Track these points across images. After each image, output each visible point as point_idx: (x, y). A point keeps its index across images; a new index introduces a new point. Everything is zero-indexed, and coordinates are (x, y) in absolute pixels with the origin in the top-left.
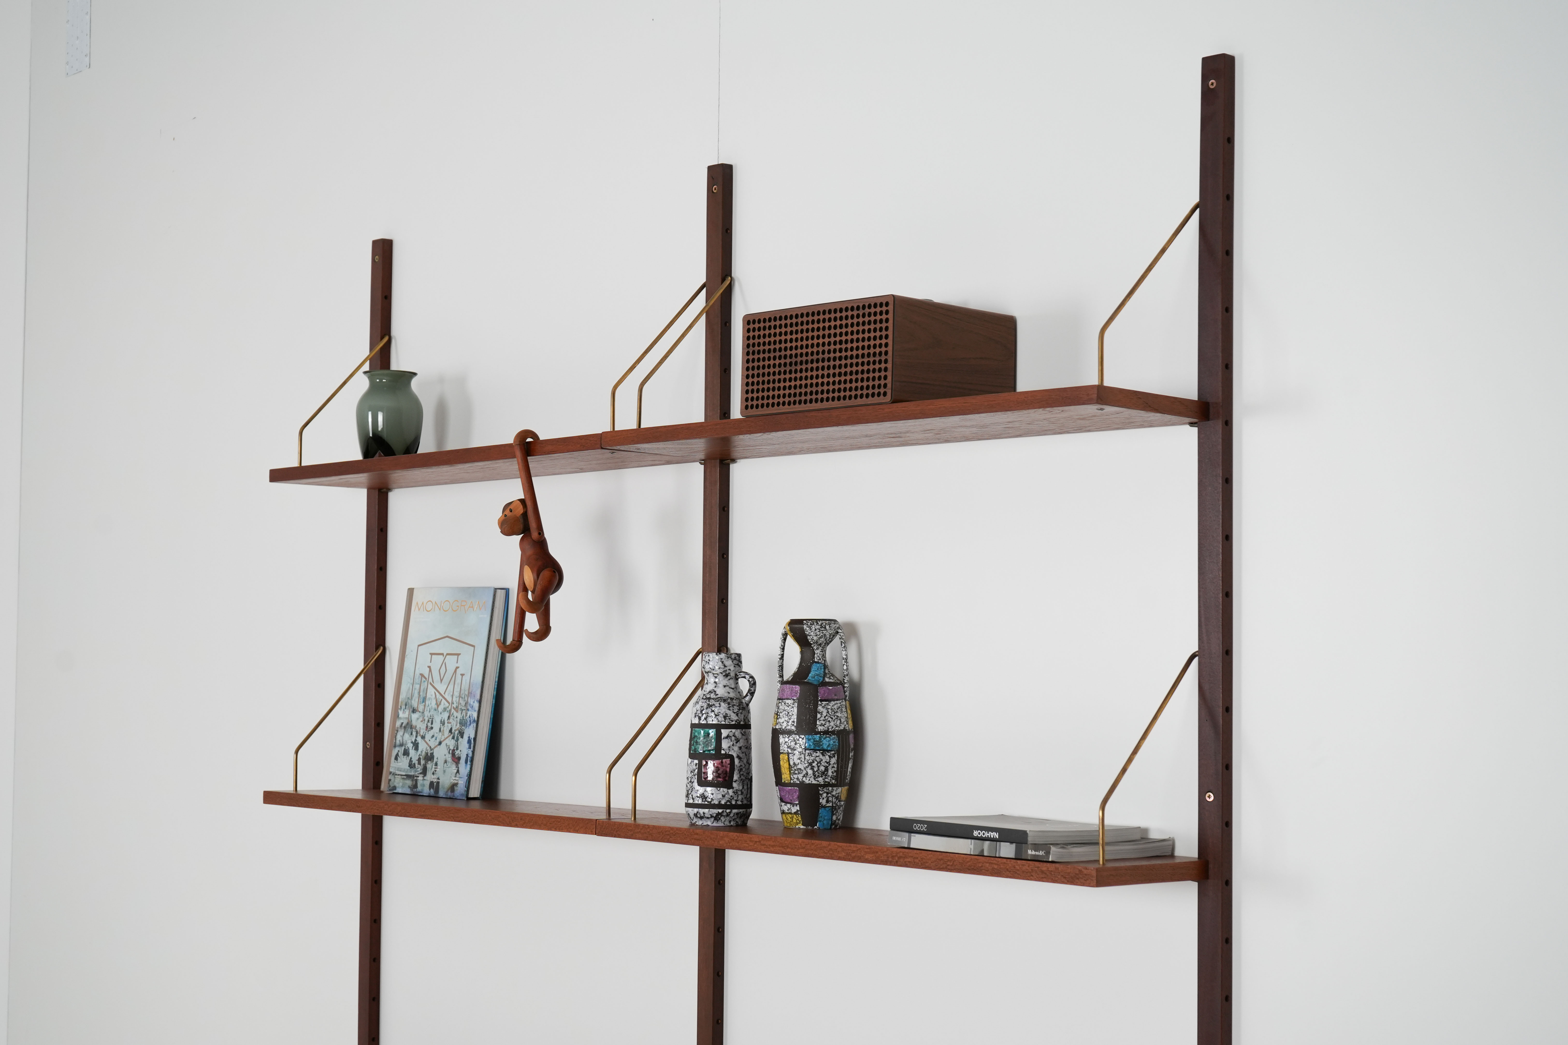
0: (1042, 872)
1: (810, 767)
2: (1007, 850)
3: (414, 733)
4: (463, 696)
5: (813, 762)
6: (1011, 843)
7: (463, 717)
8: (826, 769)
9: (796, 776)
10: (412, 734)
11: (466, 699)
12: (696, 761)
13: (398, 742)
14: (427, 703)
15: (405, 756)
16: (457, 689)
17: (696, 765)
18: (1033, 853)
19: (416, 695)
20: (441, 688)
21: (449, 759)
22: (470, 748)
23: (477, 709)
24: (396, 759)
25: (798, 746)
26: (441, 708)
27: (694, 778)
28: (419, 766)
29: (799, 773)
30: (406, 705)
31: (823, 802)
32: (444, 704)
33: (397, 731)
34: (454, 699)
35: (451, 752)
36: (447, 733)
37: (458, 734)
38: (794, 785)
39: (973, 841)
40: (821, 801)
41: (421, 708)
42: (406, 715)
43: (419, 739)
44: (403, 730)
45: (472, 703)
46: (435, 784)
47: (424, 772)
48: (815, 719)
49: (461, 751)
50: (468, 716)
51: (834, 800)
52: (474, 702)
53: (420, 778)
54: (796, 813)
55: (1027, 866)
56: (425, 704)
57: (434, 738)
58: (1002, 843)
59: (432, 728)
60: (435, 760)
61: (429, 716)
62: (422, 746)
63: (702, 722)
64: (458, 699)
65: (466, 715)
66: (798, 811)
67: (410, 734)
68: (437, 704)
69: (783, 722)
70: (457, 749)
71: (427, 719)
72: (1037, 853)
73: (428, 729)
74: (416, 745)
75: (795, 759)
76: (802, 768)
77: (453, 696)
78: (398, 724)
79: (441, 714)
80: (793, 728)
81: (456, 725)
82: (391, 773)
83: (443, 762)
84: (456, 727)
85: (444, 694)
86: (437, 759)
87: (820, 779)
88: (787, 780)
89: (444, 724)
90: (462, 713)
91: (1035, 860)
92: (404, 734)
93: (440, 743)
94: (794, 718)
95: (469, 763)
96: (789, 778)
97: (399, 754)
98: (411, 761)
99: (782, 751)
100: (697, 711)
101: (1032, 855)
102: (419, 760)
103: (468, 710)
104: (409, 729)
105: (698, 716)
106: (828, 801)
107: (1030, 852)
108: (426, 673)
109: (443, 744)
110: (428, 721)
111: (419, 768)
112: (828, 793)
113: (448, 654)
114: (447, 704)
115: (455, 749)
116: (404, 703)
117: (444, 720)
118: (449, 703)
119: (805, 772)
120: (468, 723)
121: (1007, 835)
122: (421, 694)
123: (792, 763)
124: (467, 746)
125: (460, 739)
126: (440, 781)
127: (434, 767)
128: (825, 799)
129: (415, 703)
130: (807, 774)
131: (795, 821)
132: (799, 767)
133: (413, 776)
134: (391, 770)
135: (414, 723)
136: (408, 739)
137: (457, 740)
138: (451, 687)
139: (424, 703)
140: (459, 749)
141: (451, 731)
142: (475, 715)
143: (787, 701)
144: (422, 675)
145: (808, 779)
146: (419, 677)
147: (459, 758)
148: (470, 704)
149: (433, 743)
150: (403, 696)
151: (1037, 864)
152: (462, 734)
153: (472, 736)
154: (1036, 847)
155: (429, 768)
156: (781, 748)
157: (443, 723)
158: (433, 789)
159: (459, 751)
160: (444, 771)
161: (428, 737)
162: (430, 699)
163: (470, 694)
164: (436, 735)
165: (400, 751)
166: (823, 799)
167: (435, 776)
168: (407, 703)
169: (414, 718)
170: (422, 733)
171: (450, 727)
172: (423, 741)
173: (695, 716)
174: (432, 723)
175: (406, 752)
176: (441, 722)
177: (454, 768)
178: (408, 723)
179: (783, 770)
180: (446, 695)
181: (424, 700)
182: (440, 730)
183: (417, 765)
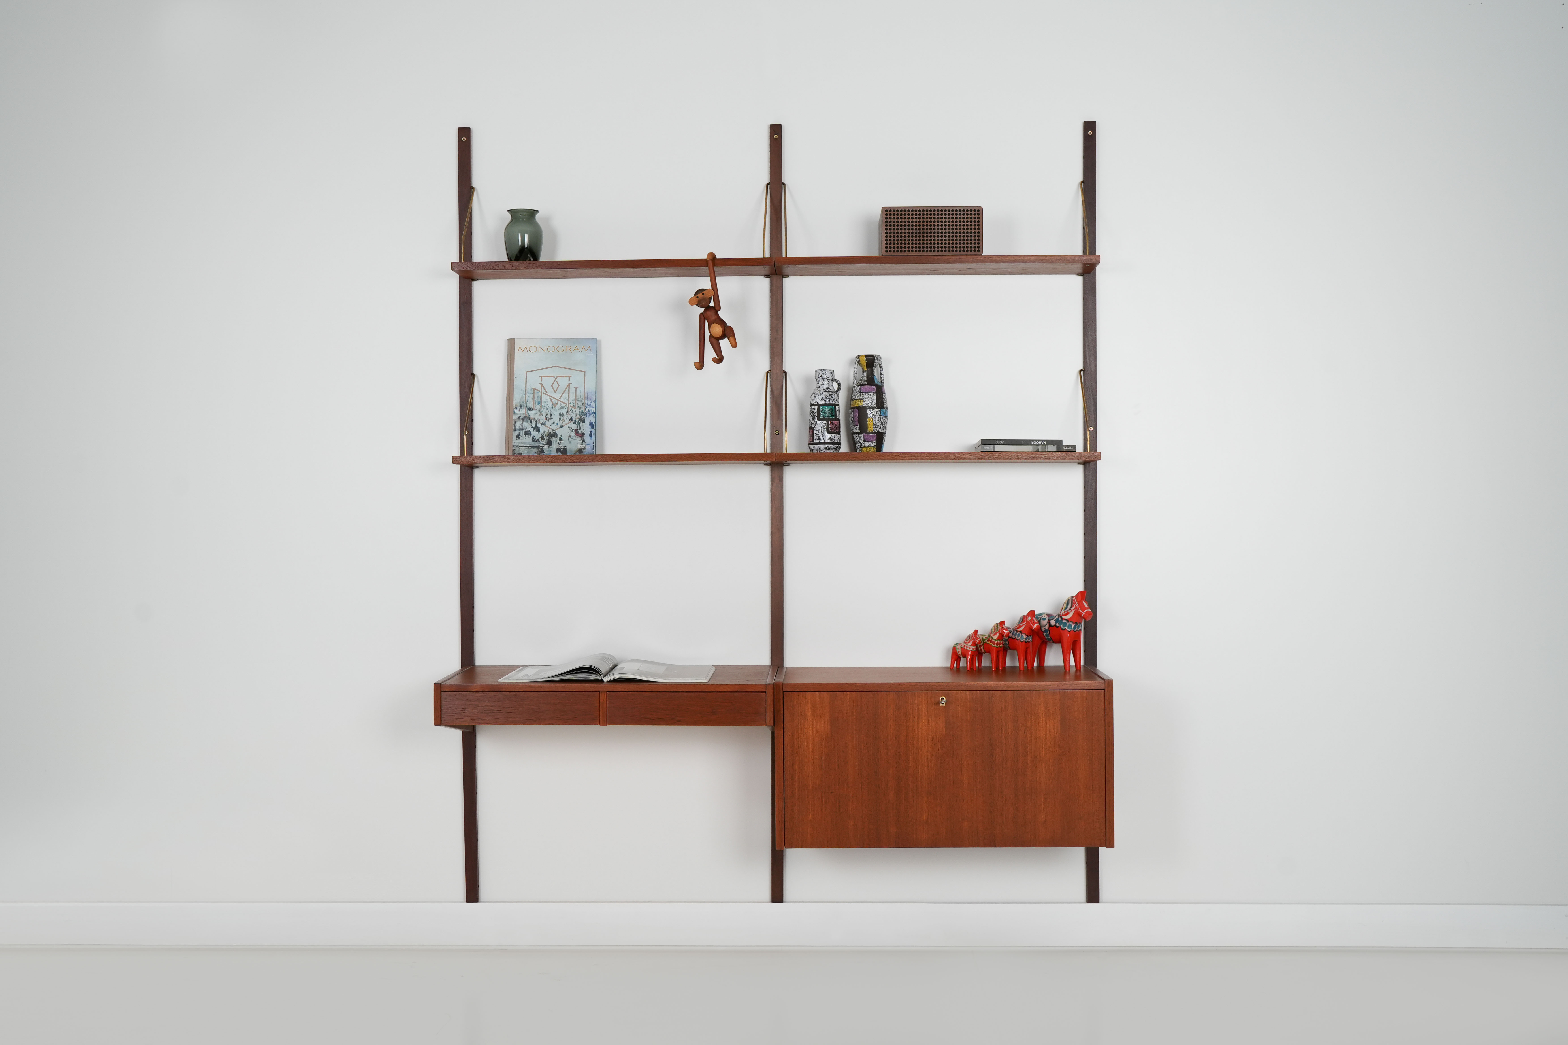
0: (1072, 456)
1: (882, 424)
2: (1052, 448)
3: (534, 422)
4: (580, 399)
5: (883, 422)
6: (1054, 445)
7: (582, 411)
9: (876, 429)
10: (531, 422)
11: (583, 401)
12: (826, 422)
13: (518, 428)
14: (543, 404)
15: (527, 437)
16: (572, 397)
18: (1067, 448)
19: (530, 400)
20: (557, 396)
21: (573, 434)
22: (593, 427)
23: (595, 406)
24: (518, 437)
25: (877, 414)
26: (557, 407)
30: (521, 406)
32: (561, 404)
33: (515, 422)
34: (571, 401)
35: (574, 431)
36: (567, 421)
37: (579, 421)
38: (875, 433)
39: (1032, 446)
41: (537, 407)
43: (539, 425)
44: (520, 421)
45: (589, 403)
46: (562, 450)
47: (549, 443)
48: (883, 402)
49: (584, 430)
50: (587, 410)
52: (591, 403)
53: (546, 447)
54: (873, 447)
55: (1063, 454)
56: (541, 405)
57: (555, 424)
58: (1049, 446)
59: (552, 418)
60: (559, 436)
61: (547, 411)
62: (544, 429)
63: (826, 403)
64: (574, 402)
67: (529, 422)
68: (553, 404)
70: (580, 429)
71: (545, 414)
73: (547, 419)
74: (537, 429)
75: (876, 420)
77: (569, 400)
78: (515, 417)
79: (559, 410)
80: (875, 406)
82: (514, 446)
83: (567, 437)
84: (576, 417)
86: (561, 435)
88: (871, 431)
89: (563, 415)
90: (580, 409)
92: (523, 423)
93: (562, 427)
94: (875, 401)
95: (593, 436)
96: (873, 430)
98: (534, 438)
99: (869, 417)
100: (823, 397)
102: (542, 437)
103: (586, 407)
104: (528, 420)
105: (824, 400)
107: (1064, 448)
108: (539, 387)
109: (565, 427)
110: (547, 415)
111: (544, 442)
113: (558, 376)
114: (565, 405)
115: (578, 429)
116: (519, 405)
117: (563, 414)
118: (566, 404)
120: (588, 414)
121: (1050, 442)
122: (536, 399)
123: (874, 422)
124: (590, 427)
125: (582, 424)
126: (568, 448)
127: (558, 440)
129: (531, 405)
131: (872, 450)
132: (878, 424)
133: (538, 446)
134: (513, 444)
135: (532, 416)
136: (528, 426)
137: (579, 424)
138: (566, 395)
141: (571, 419)
142: (593, 410)
143: (870, 393)
144: (534, 389)
146: (531, 390)
147: (583, 434)
148: (587, 404)
149: (554, 427)
150: (519, 399)
151: (1069, 453)
152: (583, 421)
153: (593, 421)
154: (1068, 446)
155: (554, 441)
158: (561, 452)
159: (582, 430)
160: (570, 442)
161: (548, 424)
162: (545, 402)
163: (586, 398)
164: (556, 422)
165: (521, 432)
167: (561, 445)
168: (522, 405)
169: (531, 413)
170: (541, 422)
171: (570, 417)
172: (544, 426)
173: (822, 400)
174: (551, 415)
175: (527, 433)
176: (560, 414)
177: (579, 440)
178: (525, 417)
179: (869, 426)
180: (562, 400)
181: (540, 403)
182: (560, 419)
183: (540, 440)
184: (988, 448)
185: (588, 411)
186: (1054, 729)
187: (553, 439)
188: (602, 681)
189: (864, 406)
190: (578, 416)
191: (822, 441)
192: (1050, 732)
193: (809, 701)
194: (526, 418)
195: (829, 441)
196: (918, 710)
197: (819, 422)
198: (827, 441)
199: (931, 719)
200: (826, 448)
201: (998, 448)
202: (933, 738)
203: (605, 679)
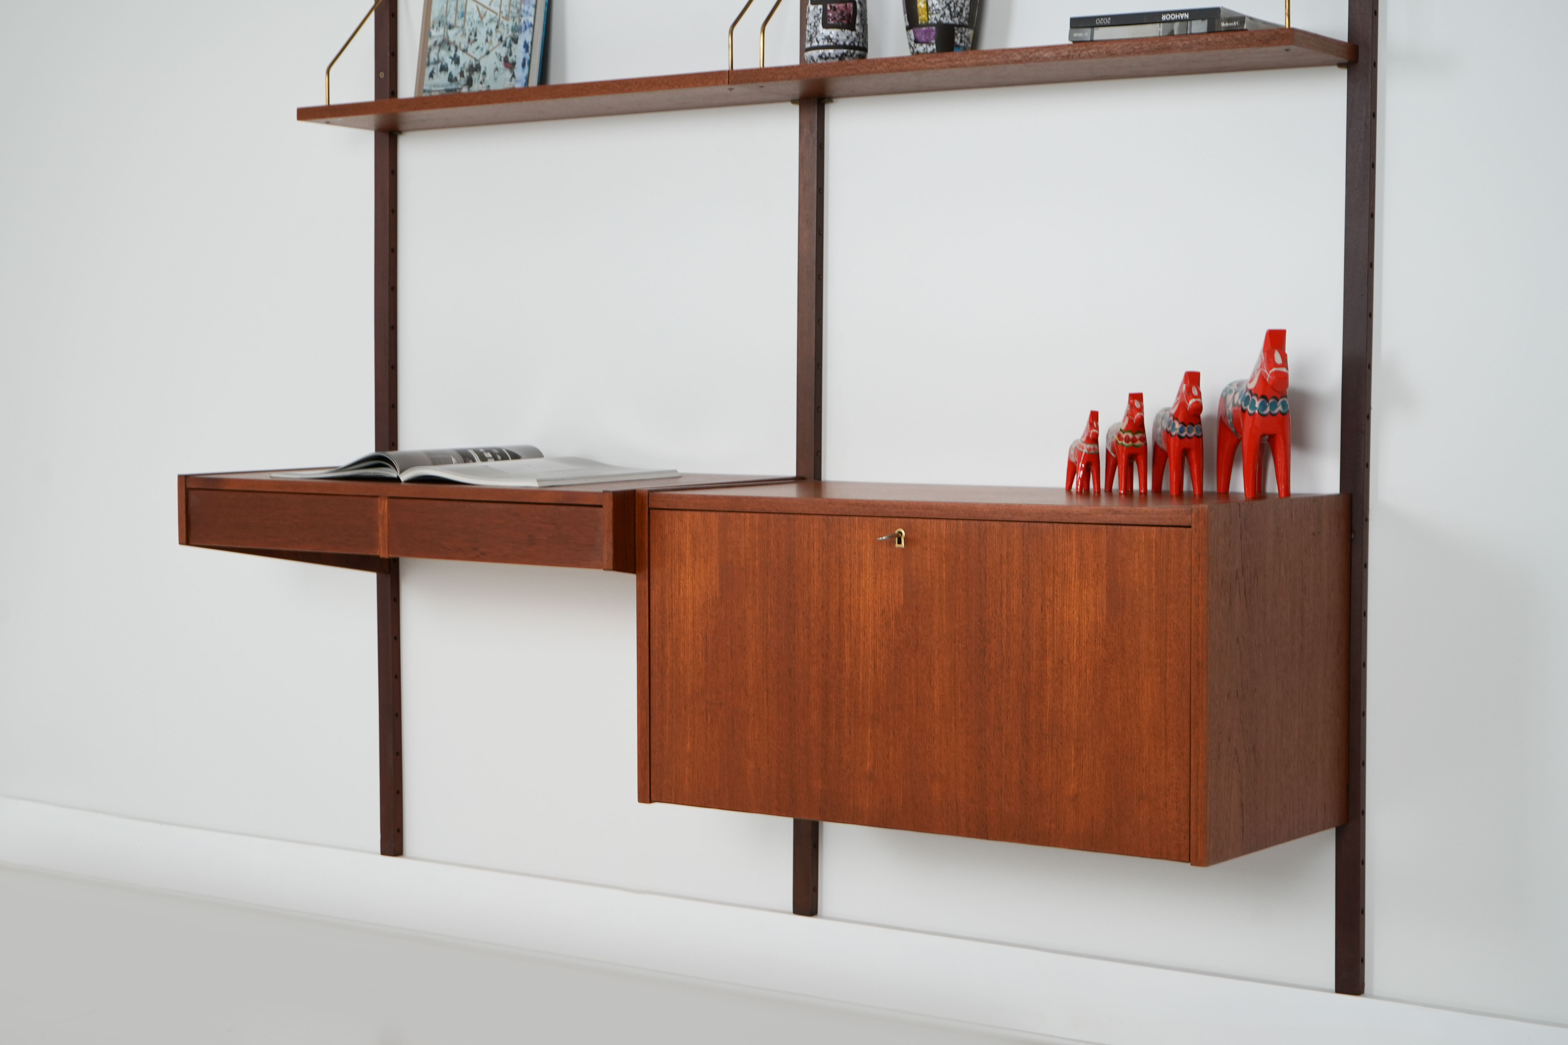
0: (1237, 39)
1: (947, 8)
2: (1199, 27)
3: (453, 49)
4: (515, 4)
5: (951, 2)
6: (1203, 19)
7: (516, 24)
8: (961, 10)
9: (933, 17)
10: (449, 49)
11: (519, 6)
13: (432, 60)
14: (467, 17)
15: (443, 73)
18: (1227, 24)
19: (452, 11)
21: (501, 65)
22: (527, 51)
23: (532, 14)
24: (431, 76)
26: (485, 20)
28: (462, 79)
29: (937, 13)
30: (439, 23)
31: (957, 41)
32: (490, 15)
33: (430, 50)
34: (503, 9)
35: (502, 59)
36: (495, 42)
37: (510, 41)
38: (932, 25)
39: (1162, 24)
40: (956, 40)
41: (460, 23)
42: (441, 31)
43: (460, 53)
44: (437, 48)
45: (526, 9)
47: (470, 82)
49: (515, 56)
50: (522, 21)
51: (966, 41)
52: (529, 8)
53: (465, 89)
54: (931, 52)
55: (1219, 38)
56: (465, 18)
57: (479, 50)
58: (1194, 22)
59: (476, 40)
60: (482, 70)
61: (471, 29)
62: (465, 60)
64: (507, 9)
65: (520, 21)
66: (934, 50)
67: (447, 50)
68: (480, 15)
70: (511, 54)
71: (468, 33)
72: (1231, 24)
73: (471, 42)
74: (456, 60)
76: (940, 9)
78: (430, 43)
79: (486, 24)
81: (508, 32)
82: (425, 91)
83: (493, 70)
84: (507, 35)
85: (490, 5)
86: (485, 68)
87: (956, 20)
88: (922, 22)
90: (514, 21)
91: (1229, 30)
92: (439, 51)
93: (488, 53)
95: (527, 66)
96: (927, 19)
97: (435, 71)
98: (451, 75)
101: (1225, 27)
102: (462, 74)
103: (522, 16)
104: (446, 45)
106: (961, 41)
107: (1223, 24)
109: (492, 54)
110: (471, 34)
111: (463, 81)
112: (961, 34)
114: (493, 15)
115: (508, 55)
116: (437, 20)
117: (491, 30)
118: (497, 14)
119: (942, 12)
120: (523, 28)
121: (1196, 14)
122: (459, 9)
123: (930, 4)
124: (523, 50)
125: (514, 45)
126: (492, 87)
127: (481, 76)
128: (959, 39)
129: (451, 20)
130: (945, 14)
132: (937, 7)
133: (455, 89)
134: (425, 88)
135: (451, 39)
136: (445, 56)
137: (510, 46)
139: (463, 18)
140: (513, 54)
141: (501, 39)
142: (531, 20)
145: (945, 19)
147: (514, 64)
148: (524, 11)
149: (477, 55)
150: (435, 14)
151: (1231, 34)
152: (515, 40)
153: (529, 40)
154: (1230, 20)
155: (475, 79)
157: (490, 33)
159: (513, 57)
160: (496, 79)
161: (471, 49)
162: (470, 13)
163: (523, 1)
164: (481, 46)
165: (436, 67)
166: (958, 38)
167: (484, 85)
168: (441, 22)
169: (451, 34)
170: (463, 47)
171: (499, 36)
172: (465, 55)
174: (476, 35)
175: (444, 69)
176: (487, 32)
177: (508, 74)
178: (444, 41)
179: (920, 11)
180: (492, 7)
181: (463, 15)
182: (487, 40)
183: (459, 78)
184: (1080, 35)
185: (524, 22)
186: (1095, 605)
187: (475, 76)
188: (398, 480)
190: (510, 33)
191: (815, 44)
192: (1088, 612)
193: (688, 528)
194: (445, 43)
195: (826, 43)
196: (859, 554)
197: (812, 8)
198: (821, 44)
199: (881, 574)
200: (820, 57)
201: (1101, 34)
202: (883, 612)
203: (404, 477)
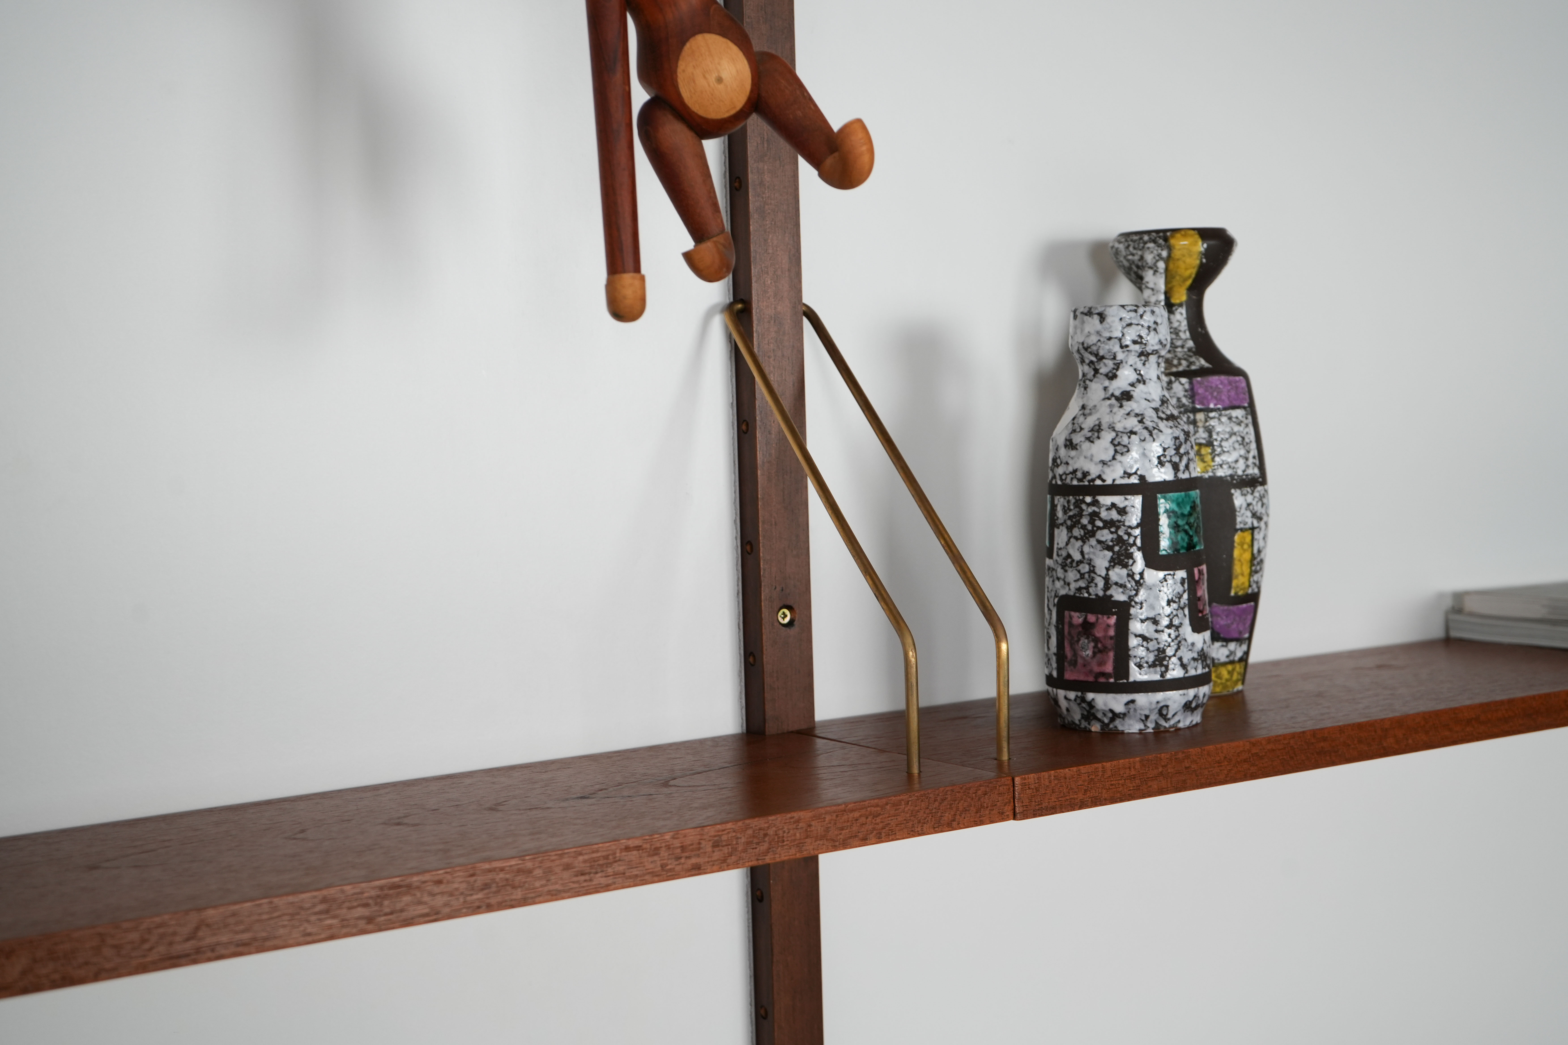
9: (1255, 578)
12: (1181, 574)
17: (1182, 583)
27: (1181, 615)
69: (1236, 461)
75: (1259, 540)
88: (1241, 589)
96: (1247, 585)
99: (1242, 526)
100: (1165, 450)
105: (1170, 461)
123: (1256, 550)
131: (1235, 677)
156: (1239, 519)
173: (1161, 463)
179: (1237, 568)
189: (1220, 473)
197: (1153, 576)
